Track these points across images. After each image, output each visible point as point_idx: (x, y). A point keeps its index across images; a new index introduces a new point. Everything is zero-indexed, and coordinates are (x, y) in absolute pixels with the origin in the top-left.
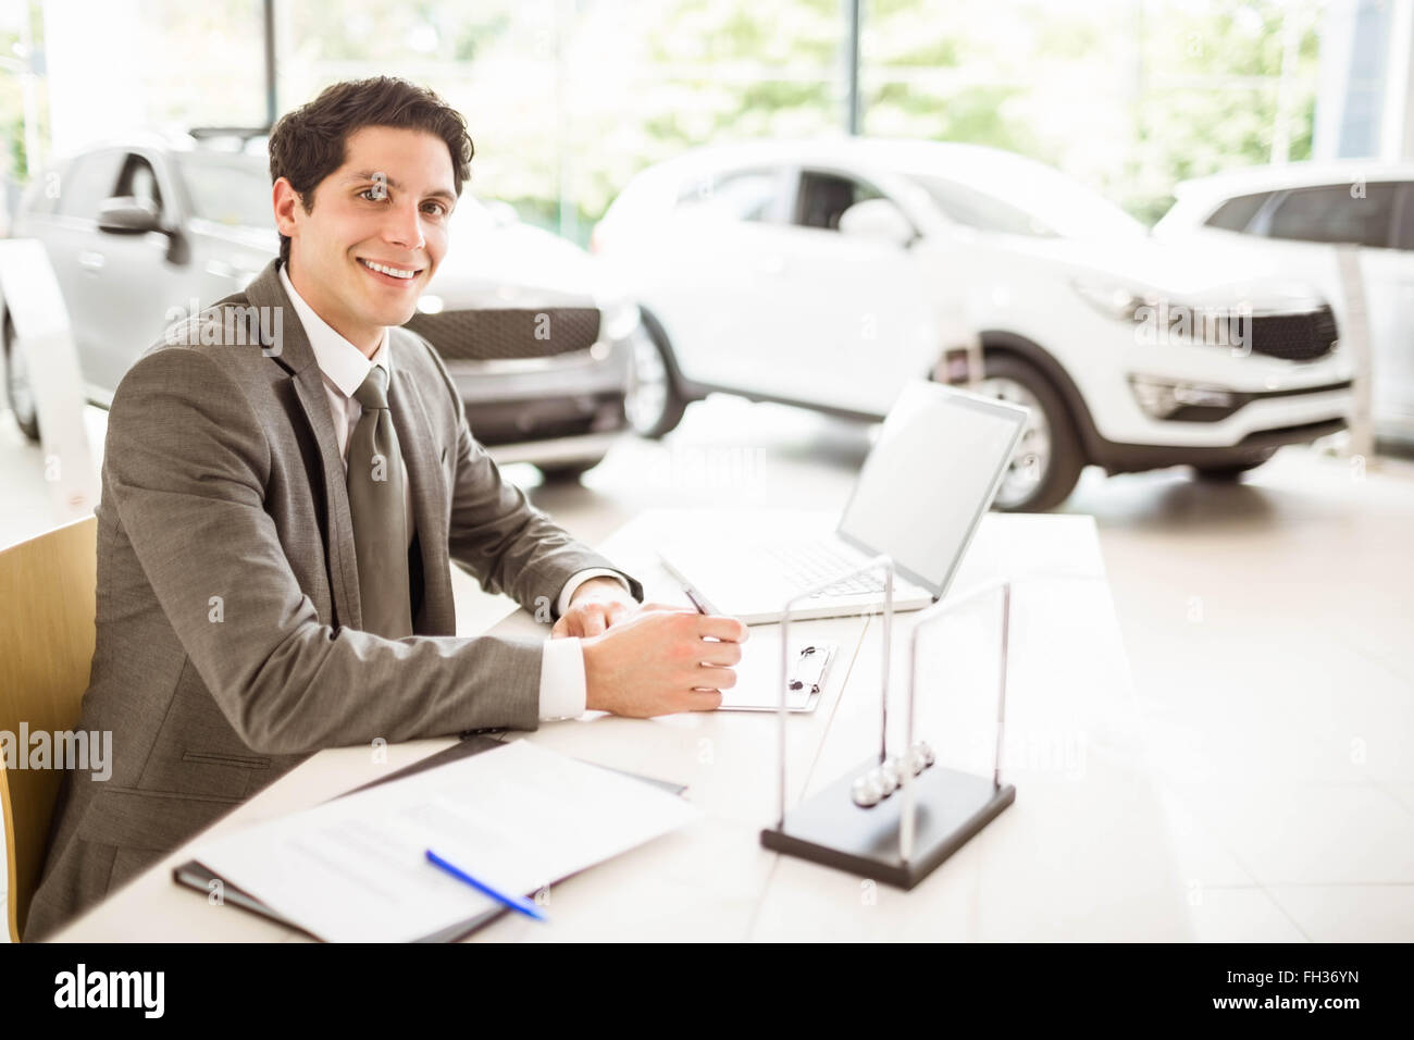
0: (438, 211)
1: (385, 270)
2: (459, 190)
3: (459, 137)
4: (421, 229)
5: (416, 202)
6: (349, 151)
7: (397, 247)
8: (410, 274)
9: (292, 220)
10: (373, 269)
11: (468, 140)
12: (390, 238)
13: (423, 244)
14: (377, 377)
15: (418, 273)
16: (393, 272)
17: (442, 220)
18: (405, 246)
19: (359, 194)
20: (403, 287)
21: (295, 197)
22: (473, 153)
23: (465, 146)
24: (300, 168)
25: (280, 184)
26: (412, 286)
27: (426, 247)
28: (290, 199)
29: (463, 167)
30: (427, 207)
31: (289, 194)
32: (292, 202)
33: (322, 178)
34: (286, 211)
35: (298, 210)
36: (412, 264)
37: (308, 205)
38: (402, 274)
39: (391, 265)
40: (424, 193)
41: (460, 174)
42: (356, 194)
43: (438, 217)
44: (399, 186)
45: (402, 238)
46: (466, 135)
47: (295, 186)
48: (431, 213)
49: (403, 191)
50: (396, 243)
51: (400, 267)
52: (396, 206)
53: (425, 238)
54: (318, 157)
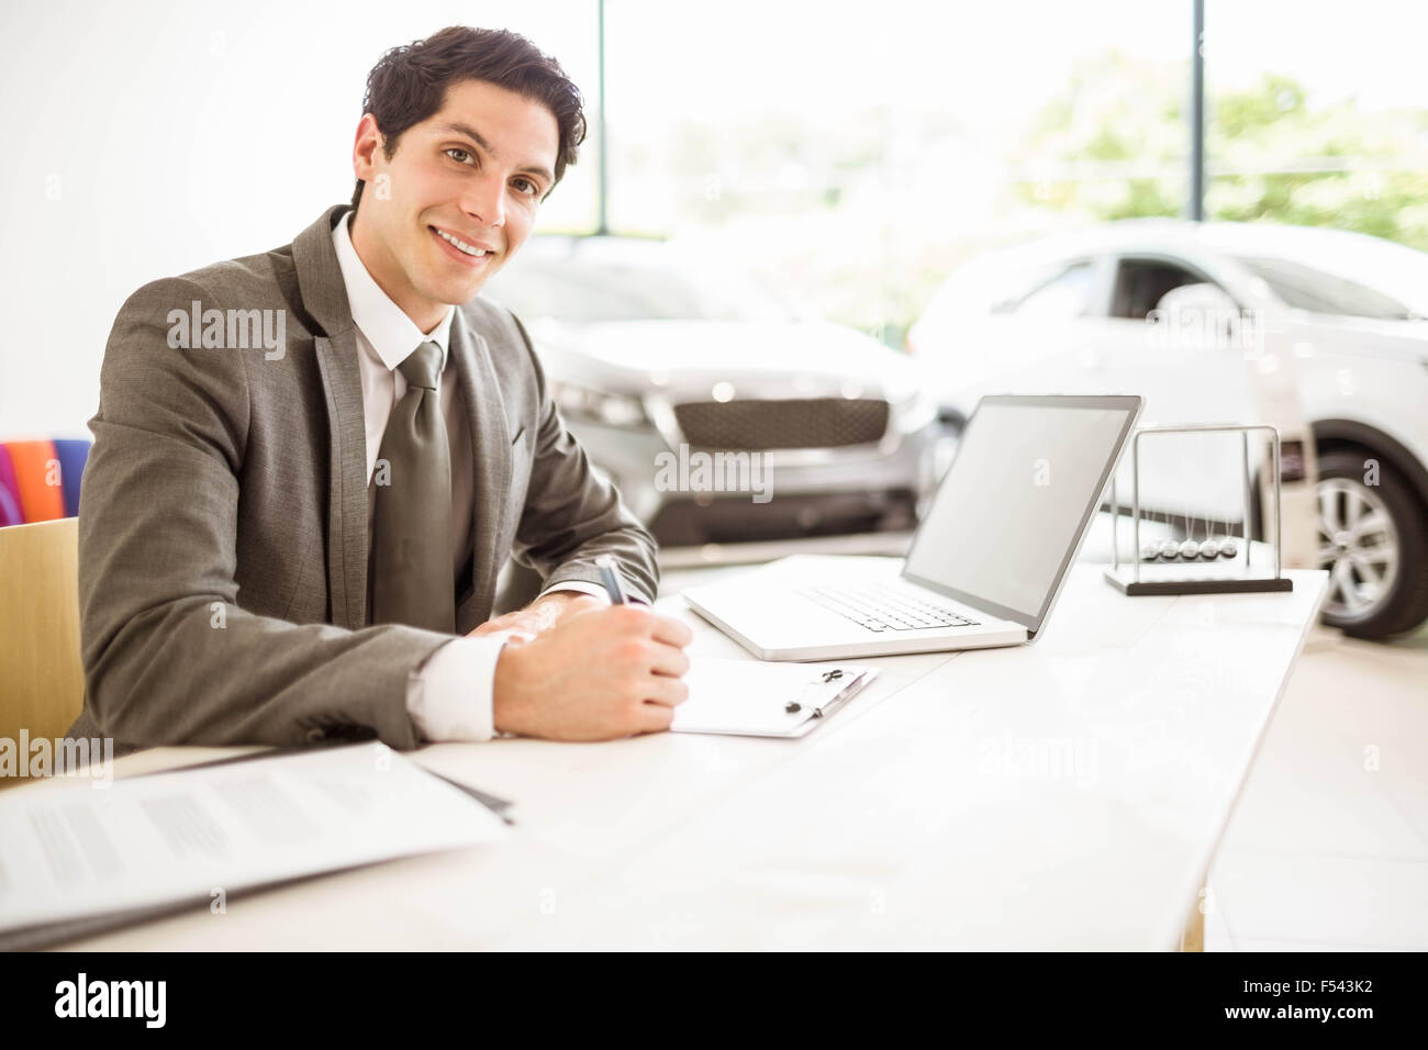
0: (529, 190)
1: (454, 240)
2: (559, 172)
3: (573, 114)
4: (504, 207)
5: (506, 175)
6: (446, 100)
7: (472, 219)
8: (481, 253)
9: (369, 162)
10: (441, 236)
11: (581, 121)
12: (466, 208)
13: (502, 222)
14: (430, 353)
15: (489, 253)
16: (462, 246)
17: (532, 200)
18: (481, 220)
19: (445, 151)
20: (471, 265)
21: (379, 138)
22: (583, 137)
23: (577, 126)
24: (391, 108)
25: (366, 120)
26: (482, 265)
27: (505, 225)
28: (373, 139)
29: (570, 149)
30: (519, 183)
31: (374, 135)
32: (374, 143)
33: (412, 124)
34: (365, 151)
35: (378, 154)
36: (485, 241)
37: (390, 149)
38: (471, 250)
39: (462, 238)
40: (518, 166)
41: (565, 155)
42: (441, 150)
43: (528, 196)
44: (491, 151)
45: (479, 211)
46: (581, 116)
47: (381, 127)
48: (522, 190)
49: (495, 158)
50: (472, 215)
51: (470, 242)
52: (484, 173)
53: (506, 217)
54: (412, 101)
